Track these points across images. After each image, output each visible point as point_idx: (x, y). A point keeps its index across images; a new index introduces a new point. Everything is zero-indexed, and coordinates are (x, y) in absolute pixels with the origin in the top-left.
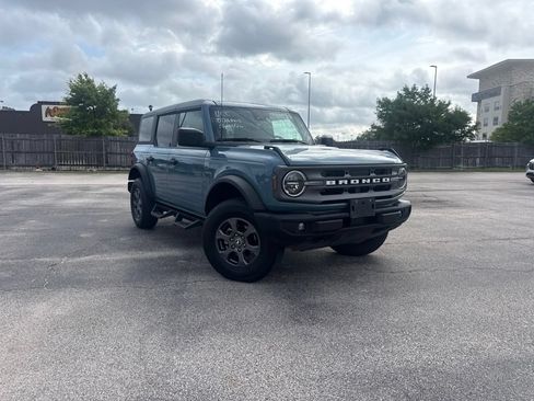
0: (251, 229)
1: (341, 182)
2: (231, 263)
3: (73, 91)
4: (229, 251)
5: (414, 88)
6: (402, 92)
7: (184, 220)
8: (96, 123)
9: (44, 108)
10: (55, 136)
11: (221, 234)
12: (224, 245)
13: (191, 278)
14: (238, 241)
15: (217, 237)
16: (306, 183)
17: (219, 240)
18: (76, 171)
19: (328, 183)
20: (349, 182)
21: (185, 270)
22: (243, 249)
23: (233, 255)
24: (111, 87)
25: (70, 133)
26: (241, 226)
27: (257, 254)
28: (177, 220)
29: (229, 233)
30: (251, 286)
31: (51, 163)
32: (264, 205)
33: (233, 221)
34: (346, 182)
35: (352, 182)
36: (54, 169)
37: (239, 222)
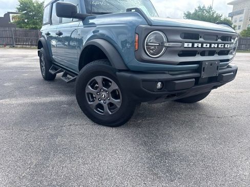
0: (114, 86)
1: (196, 45)
2: (98, 112)
3: (21, 4)
4: (97, 102)
5: (204, 7)
6: (197, 9)
7: (68, 76)
8: (34, 22)
9: (11, 15)
10: (13, 29)
11: (89, 88)
12: (93, 97)
13: (68, 121)
14: (104, 94)
15: (87, 92)
16: (167, 44)
17: (88, 94)
18: (25, 48)
19: (186, 45)
20: (202, 45)
21: (65, 114)
22: (108, 102)
23: (100, 106)
24: (42, 2)
25: (21, 27)
26: (106, 84)
27: (119, 107)
28: (64, 76)
29: (97, 88)
30: (114, 130)
31: (11, 43)
32: (126, 65)
33: (99, 79)
34: (200, 45)
35: (204, 45)
36: (14, 47)
37: (104, 80)
